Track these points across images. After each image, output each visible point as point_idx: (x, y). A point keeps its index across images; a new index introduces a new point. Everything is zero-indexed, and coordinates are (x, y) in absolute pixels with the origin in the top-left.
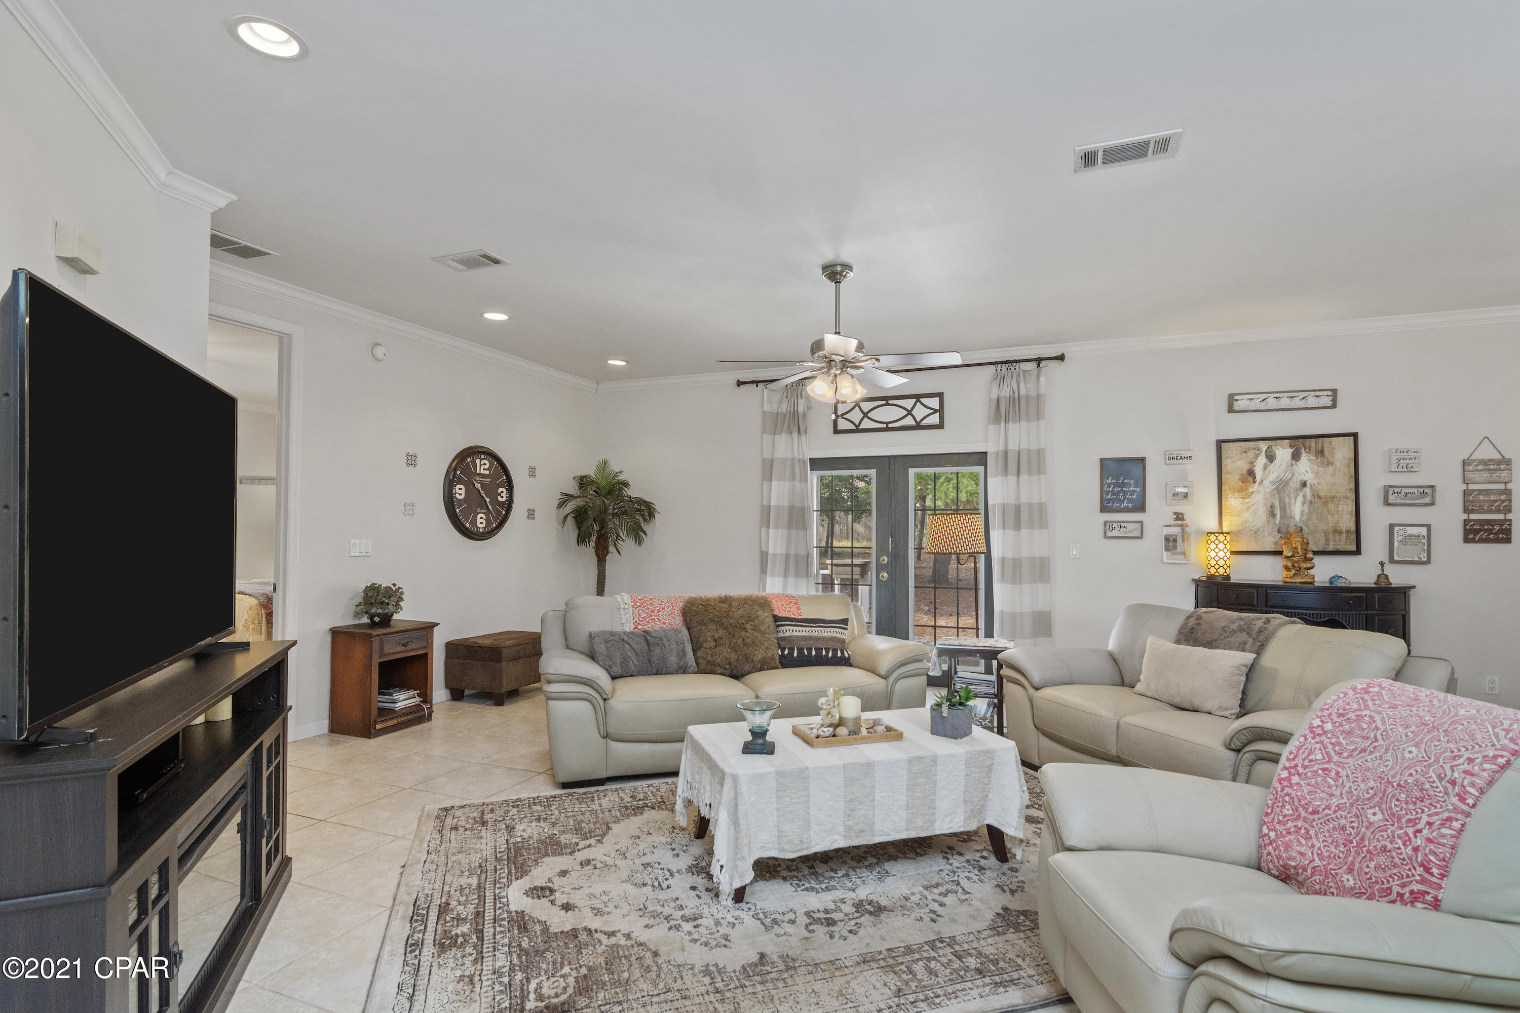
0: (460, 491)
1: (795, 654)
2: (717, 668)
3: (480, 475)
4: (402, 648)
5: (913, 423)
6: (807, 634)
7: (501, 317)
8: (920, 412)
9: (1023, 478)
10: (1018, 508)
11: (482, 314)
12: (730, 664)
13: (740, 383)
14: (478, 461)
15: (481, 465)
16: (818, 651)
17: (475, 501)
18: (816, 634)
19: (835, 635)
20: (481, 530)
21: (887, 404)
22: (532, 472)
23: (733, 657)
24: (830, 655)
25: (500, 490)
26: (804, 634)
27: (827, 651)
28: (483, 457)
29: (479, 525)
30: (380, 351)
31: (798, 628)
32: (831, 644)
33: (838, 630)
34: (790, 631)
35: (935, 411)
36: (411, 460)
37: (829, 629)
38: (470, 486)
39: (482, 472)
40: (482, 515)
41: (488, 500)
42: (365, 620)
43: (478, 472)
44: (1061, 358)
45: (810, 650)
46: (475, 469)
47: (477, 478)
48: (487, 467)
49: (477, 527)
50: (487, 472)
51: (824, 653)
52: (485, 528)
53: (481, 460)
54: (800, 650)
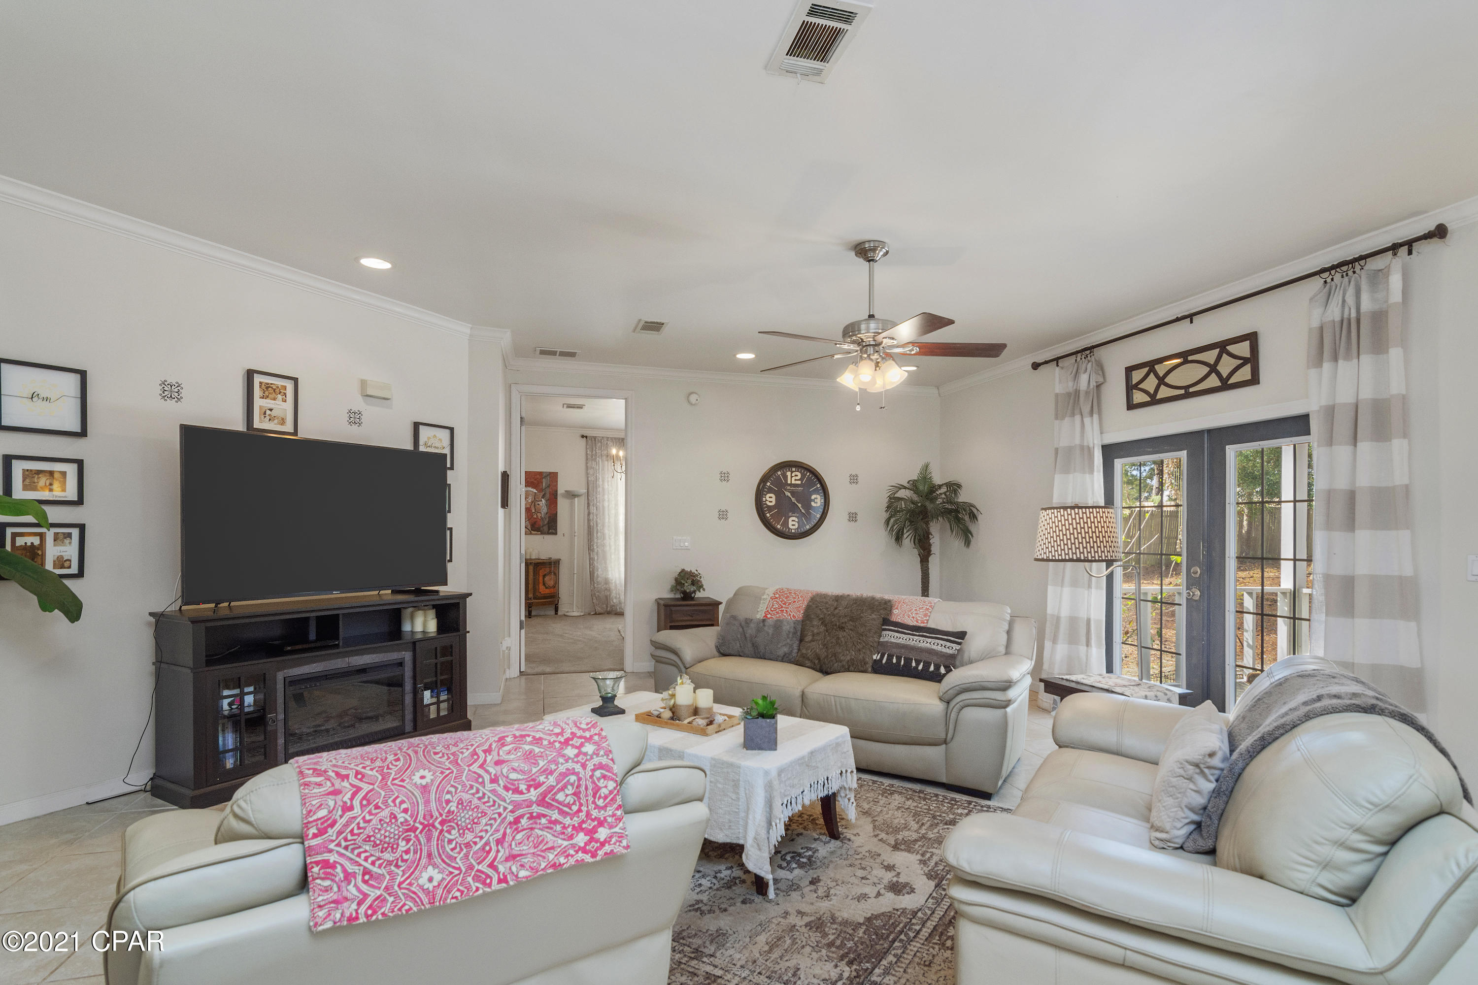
0: (770, 499)
1: (884, 661)
2: (807, 662)
3: (791, 485)
4: (690, 618)
5: (1218, 383)
6: (903, 642)
7: (749, 356)
8: (1226, 365)
9: (1364, 446)
10: (1352, 496)
11: (735, 355)
12: (819, 659)
13: (1036, 366)
14: (789, 474)
15: (792, 477)
16: (908, 661)
17: (785, 507)
18: (912, 643)
19: (935, 647)
20: (793, 531)
21: (1186, 362)
22: (854, 479)
23: (823, 653)
24: (920, 667)
25: (813, 497)
26: (900, 641)
27: (918, 663)
28: (794, 469)
29: (791, 527)
30: (693, 398)
31: (896, 634)
32: (925, 656)
33: (943, 643)
34: (891, 637)
35: (1246, 361)
36: (725, 477)
37: (929, 640)
38: (779, 496)
39: (793, 482)
40: (794, 518)
41: (800, 505)
42: (678, 596)
43: (789, 482)
44: (1440, 232)
45: (899, 659)
46: (786, 480)
47: (789, 488)
48: (799, 477)
49: (789, 529)
50: (799, 482)
51: (914, 664)
52: (797, 529)
53: (792, 472)
54: (890, 657)
